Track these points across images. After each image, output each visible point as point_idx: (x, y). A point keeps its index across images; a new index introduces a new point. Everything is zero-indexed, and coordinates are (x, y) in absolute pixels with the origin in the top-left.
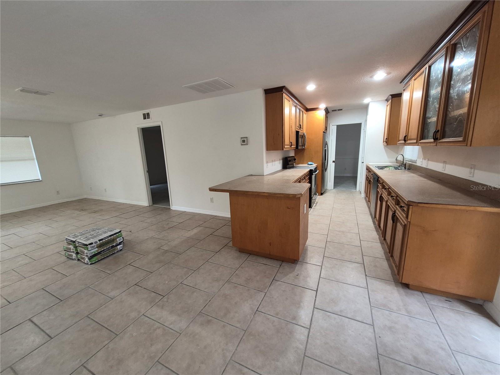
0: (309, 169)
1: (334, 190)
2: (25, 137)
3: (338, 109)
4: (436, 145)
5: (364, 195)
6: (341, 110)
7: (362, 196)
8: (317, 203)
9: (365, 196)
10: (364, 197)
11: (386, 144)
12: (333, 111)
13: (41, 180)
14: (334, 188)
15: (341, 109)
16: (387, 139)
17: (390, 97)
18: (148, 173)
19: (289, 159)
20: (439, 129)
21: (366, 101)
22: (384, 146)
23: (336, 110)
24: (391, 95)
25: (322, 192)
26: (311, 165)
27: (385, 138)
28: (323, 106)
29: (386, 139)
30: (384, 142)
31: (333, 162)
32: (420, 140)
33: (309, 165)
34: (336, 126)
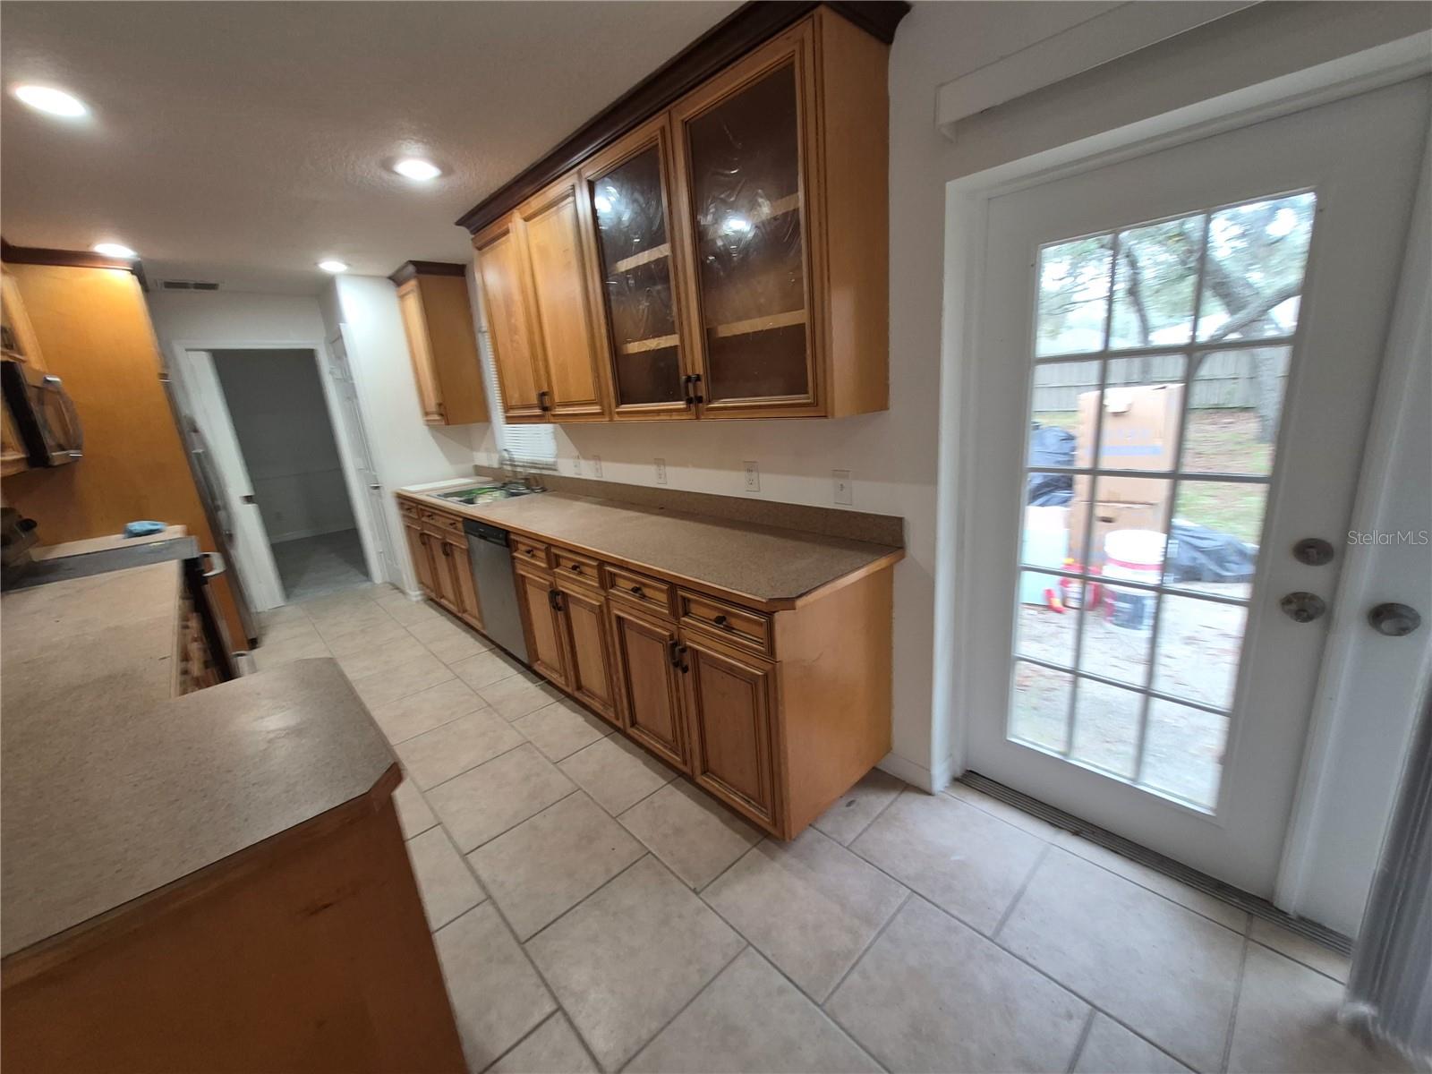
1: (289, 607)
3: (199, 280)
4: (698, 418)
5: (418, 593)
6: (212, 287)
7: (414, 599)
9: (421, 595)
10: (420, 598)
12: (169, 285)
14: (286, 602)
15: (212, 281)
17: (411, 269)
20: (701, 372)
21: (331, 265)
23: (183, 285)
24: (409, 262)
30: (426, 414)
31: (248, 499)
32: (617, 406)
34: (208, 353)
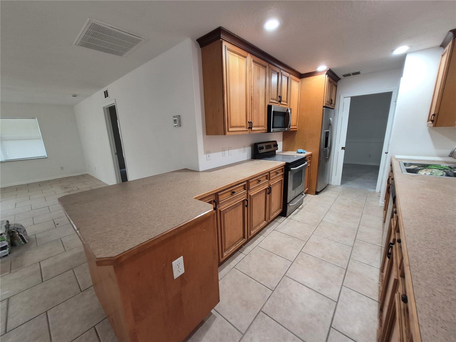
0: (285, 162)
1: (340, 187)
2: (33, 118)
3: (353, 72)
6: (358, 73)
7: (380, 205)
8: (301, 209)
11: (432, 125)
13: (46, 157)
14: (341, 185)
15: (358, 71)
16: (436, 116)
17: (451, 34)
18: (117, 155)
19: (259, 146)
22: (430, 127)
24: (451, 31)
25: (318, 191)
26: (301, 153)
27: (433, 113)
28: (322, 68)
29: (434, 115)
30: (428, 121)
31: (343, 148)
33: (299, 153)
34: (350, 98)
